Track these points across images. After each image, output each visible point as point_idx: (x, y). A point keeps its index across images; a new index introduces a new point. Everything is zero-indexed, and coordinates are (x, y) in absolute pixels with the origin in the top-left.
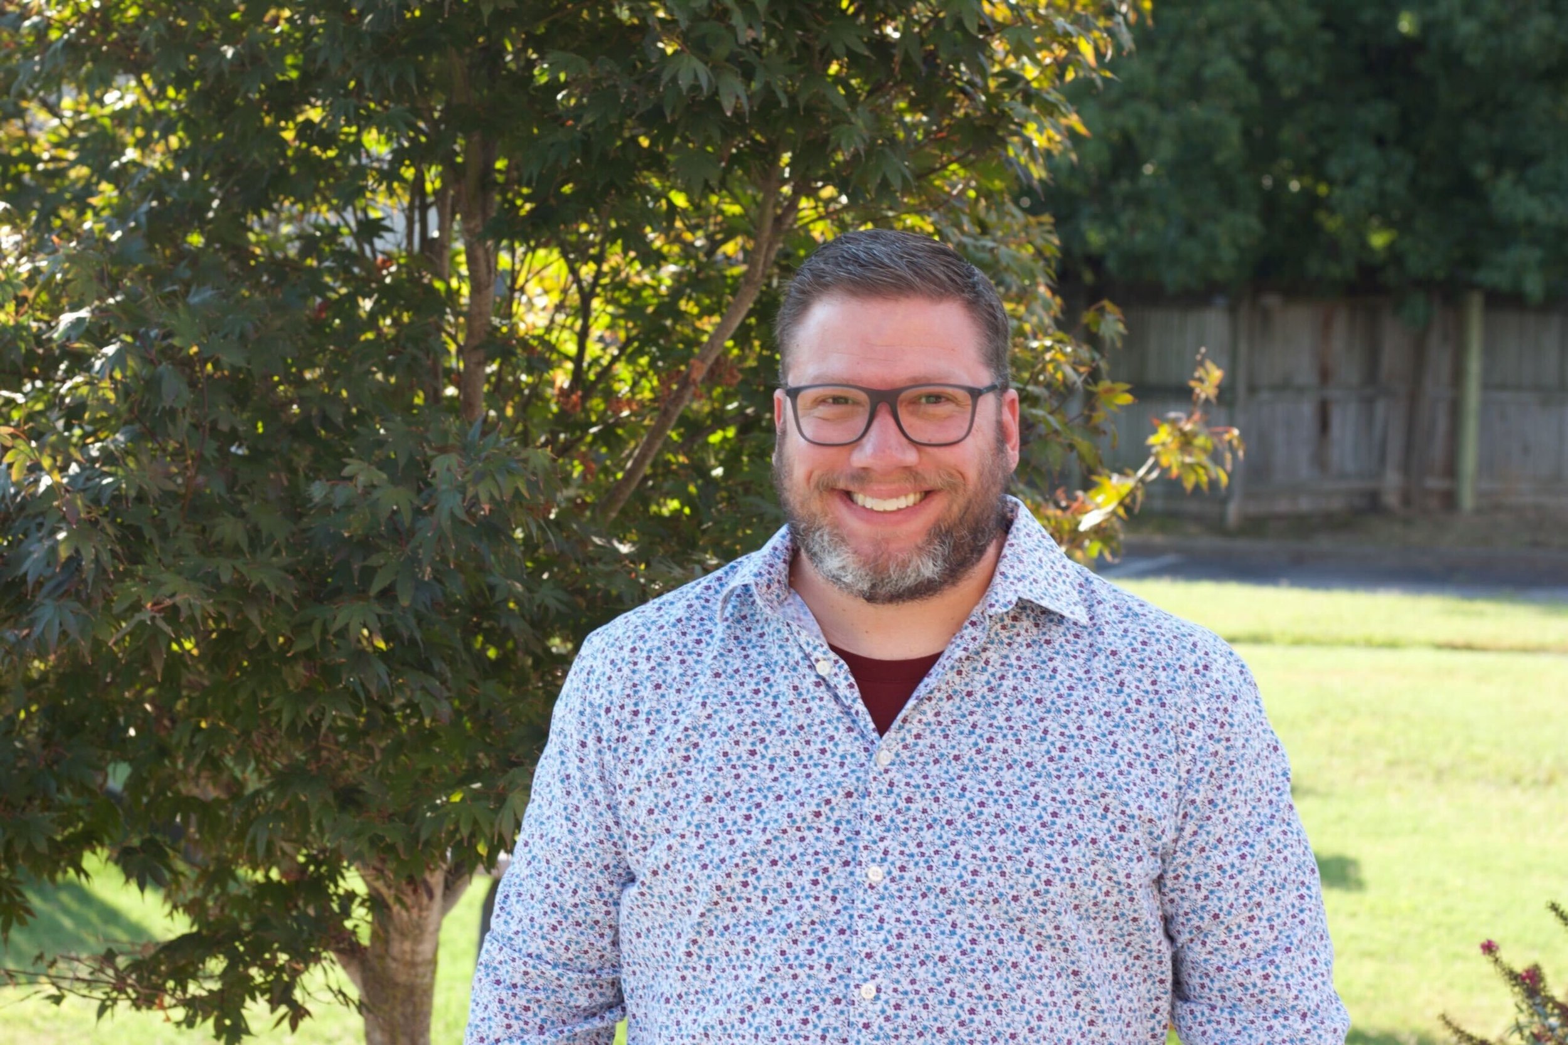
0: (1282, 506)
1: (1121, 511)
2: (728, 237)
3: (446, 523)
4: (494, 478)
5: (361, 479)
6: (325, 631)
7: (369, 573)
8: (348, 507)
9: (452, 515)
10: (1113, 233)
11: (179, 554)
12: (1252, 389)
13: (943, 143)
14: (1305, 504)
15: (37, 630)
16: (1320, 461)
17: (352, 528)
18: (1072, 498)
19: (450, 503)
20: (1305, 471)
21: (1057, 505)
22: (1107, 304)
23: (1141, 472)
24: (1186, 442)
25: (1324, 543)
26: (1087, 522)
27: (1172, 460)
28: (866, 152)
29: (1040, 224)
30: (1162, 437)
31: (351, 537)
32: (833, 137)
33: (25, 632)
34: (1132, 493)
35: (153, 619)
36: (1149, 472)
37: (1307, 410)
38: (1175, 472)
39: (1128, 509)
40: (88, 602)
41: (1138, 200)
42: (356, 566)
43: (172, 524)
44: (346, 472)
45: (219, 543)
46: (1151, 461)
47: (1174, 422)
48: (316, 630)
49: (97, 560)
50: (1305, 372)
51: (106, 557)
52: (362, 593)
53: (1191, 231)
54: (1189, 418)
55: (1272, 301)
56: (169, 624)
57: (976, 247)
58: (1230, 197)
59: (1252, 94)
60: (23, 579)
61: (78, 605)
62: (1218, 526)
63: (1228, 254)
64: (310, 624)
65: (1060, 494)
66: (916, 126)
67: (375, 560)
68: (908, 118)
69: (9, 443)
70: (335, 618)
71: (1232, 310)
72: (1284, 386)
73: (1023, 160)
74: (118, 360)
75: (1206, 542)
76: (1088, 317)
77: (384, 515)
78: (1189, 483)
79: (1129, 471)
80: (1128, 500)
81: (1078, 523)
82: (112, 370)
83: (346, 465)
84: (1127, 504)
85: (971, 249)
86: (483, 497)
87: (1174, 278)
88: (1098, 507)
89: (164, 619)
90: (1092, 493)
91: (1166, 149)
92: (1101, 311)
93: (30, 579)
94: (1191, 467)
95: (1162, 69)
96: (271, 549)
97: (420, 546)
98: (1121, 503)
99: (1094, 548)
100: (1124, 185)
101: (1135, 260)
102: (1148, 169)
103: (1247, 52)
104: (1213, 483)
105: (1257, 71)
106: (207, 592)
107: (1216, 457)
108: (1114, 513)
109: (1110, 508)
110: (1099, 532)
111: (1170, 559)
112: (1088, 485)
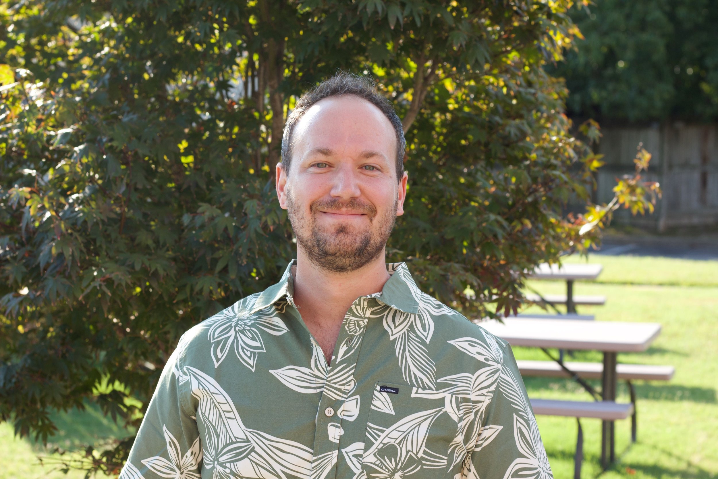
0: (685, 221)
1: (601, 225)
2: (405, 90)
3: (253, 236)
4: (276, 213)
5: (207, 214)
6: (192, 290)
7: (215, 261)
8: (202, 227)
9: (256, 232)
10: (604, 94)
11: (118, 251)
12: (671, 167)
13: (508, 41)
14: (695, 221)
15: (46, 292)
16: (703, 200)
17: (204, 237)
18: (576, 218)
19: (255, 226)
20: (695, 204)
21: (569, 221)
22: (592, 121)
23: (611, 205)
24: (632, 190)
25: (704, 238)
26: (584, 230)
27: (625, 199)
28: (466, 45)
29: (558, 83)
30: (619, 188)
31: (205, 242)
32: (450, 38)
33: (38, 293)
34: (606, 215)
35: (100, 286)
36: (614, 204)
37: (696, 176)
38: (627, 205)
39: (604, 224)
40: (69, 277)
41: (616, 78)
42: (208, 258)
43: (113, 236)
44: (200, 210)
45: (138, 245)
46: (615, 200)
47: (625, 181)
48: (188, 289)
49: (73, 255)
50: (695, 158)
51: (77, 254)
52: (211, 271)
53: (641, 92)
54: (633, 179)
55: (679, 125)
56: (108, 289)
57: (526, 93)
58: (660, 77)
59: (670, 28)
60: (38, 266)
61: (64, 280)
62: (654, 231)
63: (658, 104)
64: (184, 286)
65: (570, 216)
66: (494, 32)
67: (216, 255)
68: (490, 29)
69: (28, 196)
70: (197, 283)
71: (661, 130)
72: (685, 165)
73: (548, 48)
74: (84, 152)
75: (648, 238)
76: (582, 128)
77: (220, 231)
78: (635, 210)
79: (605, 204)
80: (604, 219)
81: (578, 231)
82: (82, 157)
83: (200, 206)
84: (604, 220)
85: (523, 94)
86: (270, 222)
87: (633, 114)
88: (589, 222)
89: (106, 286)
90: (586, 215)
91: (630, 54)
92: (589, 125)
93: (42, 266)
94: (635, 202)
95: (628, 17)
96: (165, 249)
97: (240, 247)
98: (601, 220)
99: (587, 243)
100: (609, 72)
101: (616, 107)
102: (621, 64)
103: (667, 8)
104: (647, 210)
105: (672, 17)
106: (129, 272)
107: (649, 198)
108: (597, 225)
109: (595, 222)
110: (589, 235)
111: (631, 246)
112: (584, 211)
